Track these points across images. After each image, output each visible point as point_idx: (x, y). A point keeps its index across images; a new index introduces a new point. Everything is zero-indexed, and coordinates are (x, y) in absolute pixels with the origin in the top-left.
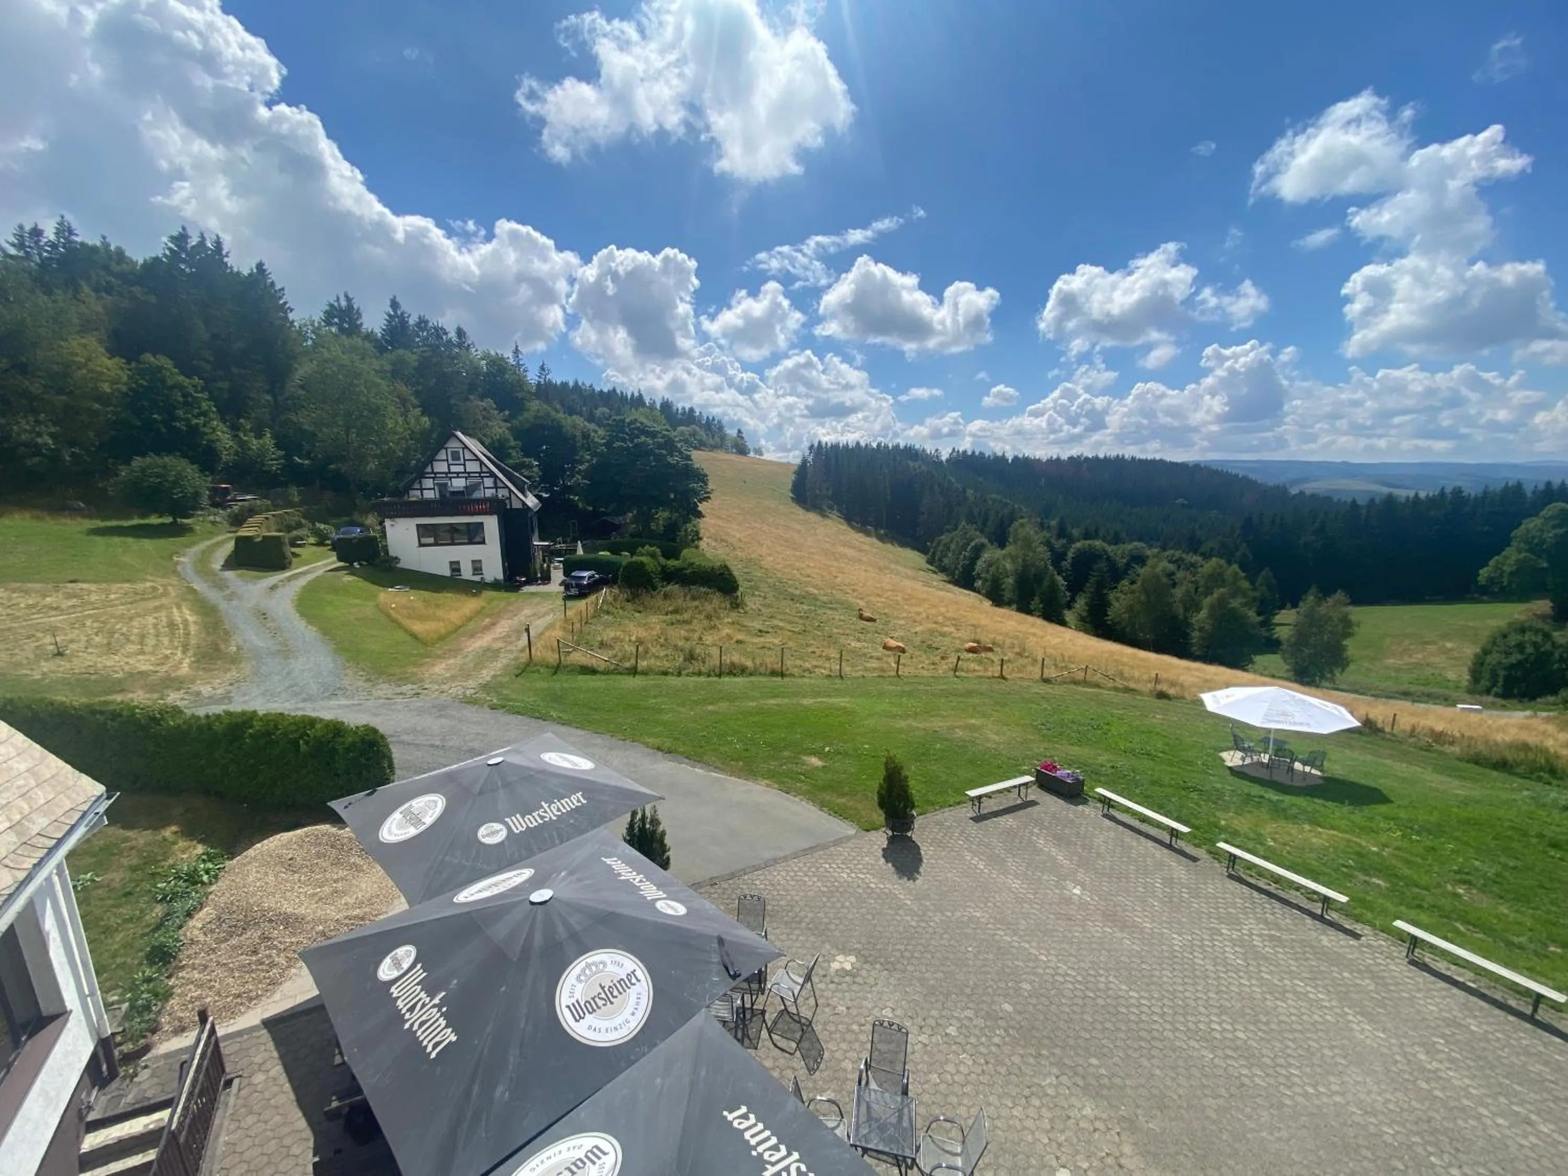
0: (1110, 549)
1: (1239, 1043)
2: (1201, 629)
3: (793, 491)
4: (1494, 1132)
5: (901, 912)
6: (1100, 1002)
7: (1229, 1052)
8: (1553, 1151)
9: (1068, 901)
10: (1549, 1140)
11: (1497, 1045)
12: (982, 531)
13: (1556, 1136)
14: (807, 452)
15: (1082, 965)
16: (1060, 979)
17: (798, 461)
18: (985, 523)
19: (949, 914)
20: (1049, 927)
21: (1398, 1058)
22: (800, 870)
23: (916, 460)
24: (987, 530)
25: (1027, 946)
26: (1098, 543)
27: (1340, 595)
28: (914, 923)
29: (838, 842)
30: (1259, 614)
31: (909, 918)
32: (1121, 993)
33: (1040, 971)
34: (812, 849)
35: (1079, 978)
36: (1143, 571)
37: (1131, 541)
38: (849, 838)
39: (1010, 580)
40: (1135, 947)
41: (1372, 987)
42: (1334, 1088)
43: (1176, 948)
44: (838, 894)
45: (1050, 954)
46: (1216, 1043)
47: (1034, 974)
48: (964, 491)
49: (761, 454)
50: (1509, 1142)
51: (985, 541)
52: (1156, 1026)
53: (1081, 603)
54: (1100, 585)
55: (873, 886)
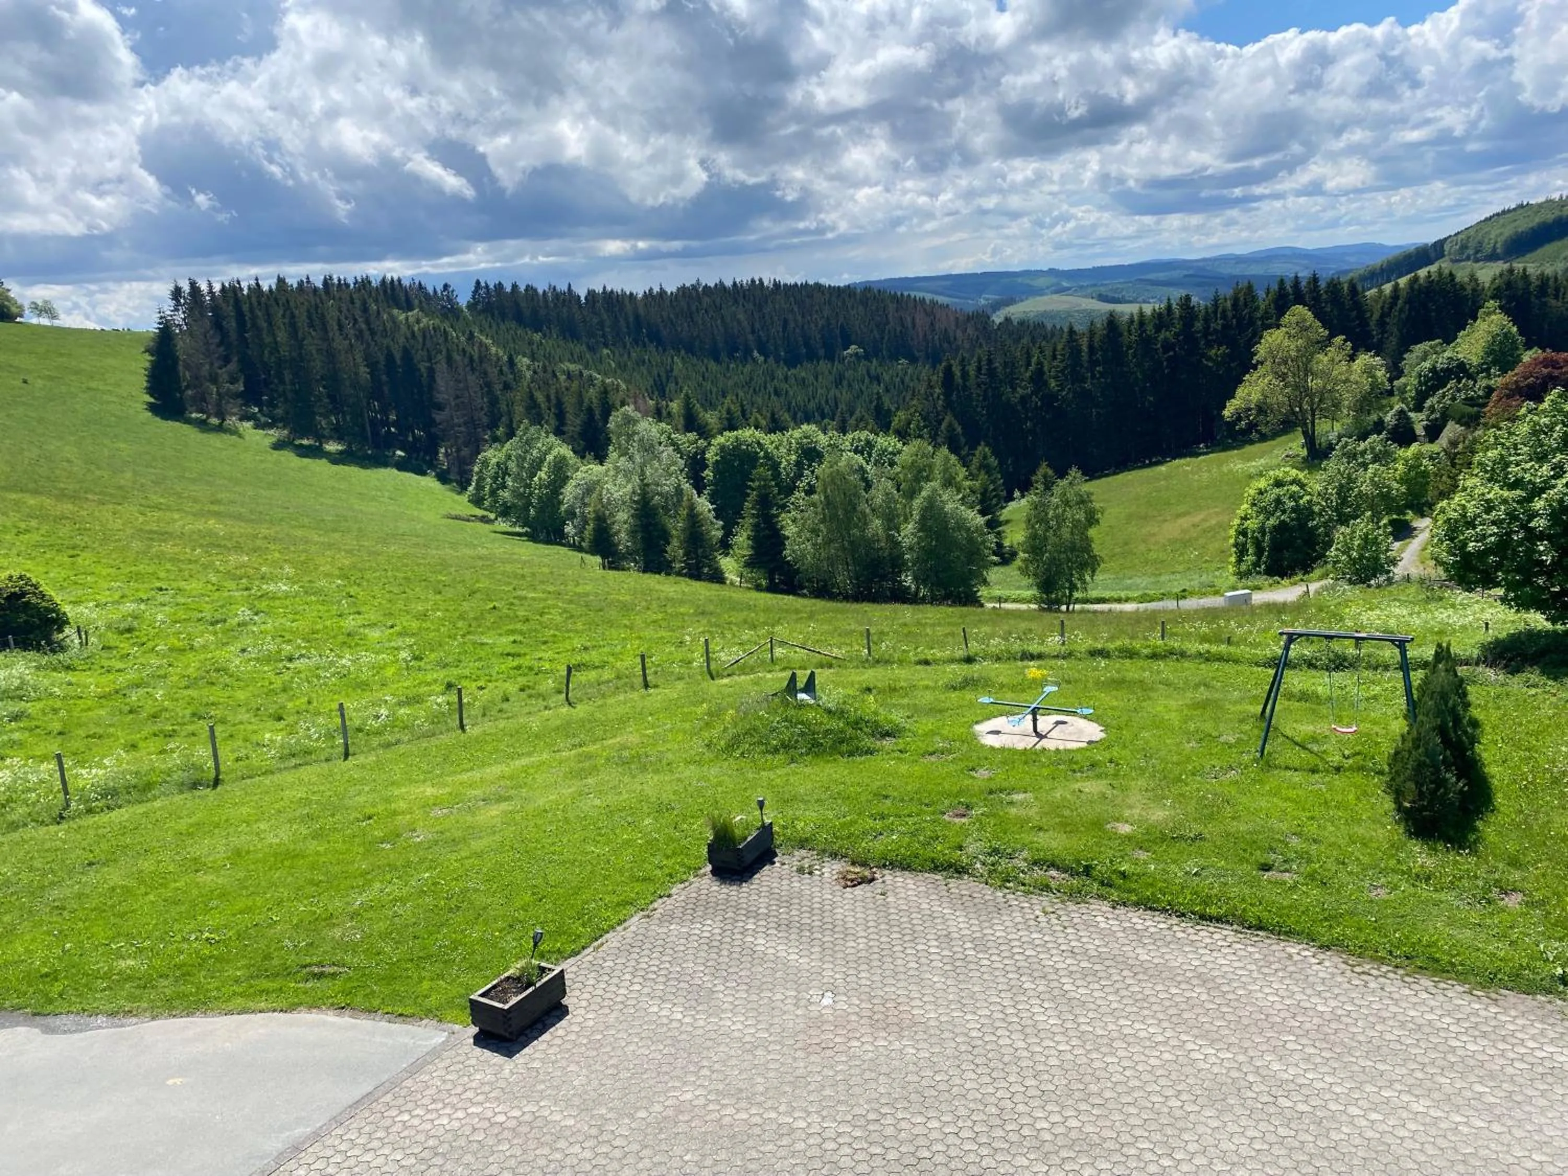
0: (769, 440)
1: (1074, 1135)
2: (911, 548)
3: (151, 391)
4: (1370, 1134)
5: (562, 1144)
6: (892, 1155)
7: (1064, 1154)
8: (1433, 1132)
9: (818, 1022)
10: (1428, 1120)
11: (1349, 1020)
12: (559, 432)
13: (1432, 1112)
14: (168, 306)
15: (857, 1111)
16: (831, 1145)
17: (151, 326)
18: (561, 416)
19: (642, 1114)
20: (799, 1072)
21: (1251, 1078)
22: (354, 1145)
23: (410, 308)
24: (568, 428)
25: (773, 1115)
26: (747, 434)
27: (1074, 472)
28: (588, 1154)
29: (415, 1069)
30: (983, 513)
31: (576, 1149)
32: (915, 1131)
33: (800, 1146)
34: (368, 1098)
35: (857, 1133)
36: (822, 469)
37: (798, 424)
38: (436, 1053)
39: (622, 516)
40: (922, 1054)
41: (1204, 997)
42: (1192, 1147)
43: (974, 1034)
44: (438, 1161)
45: (809, 1114)
46: (1048, 1147)
47: (793, 1154)
48: (511, 363)
49: (54, 317)
50: (1389, 1139)
51: (565, 450)
52: (972, 1157)
53: (742, 539)
54: (765, 502)
55: (501, 1118)
